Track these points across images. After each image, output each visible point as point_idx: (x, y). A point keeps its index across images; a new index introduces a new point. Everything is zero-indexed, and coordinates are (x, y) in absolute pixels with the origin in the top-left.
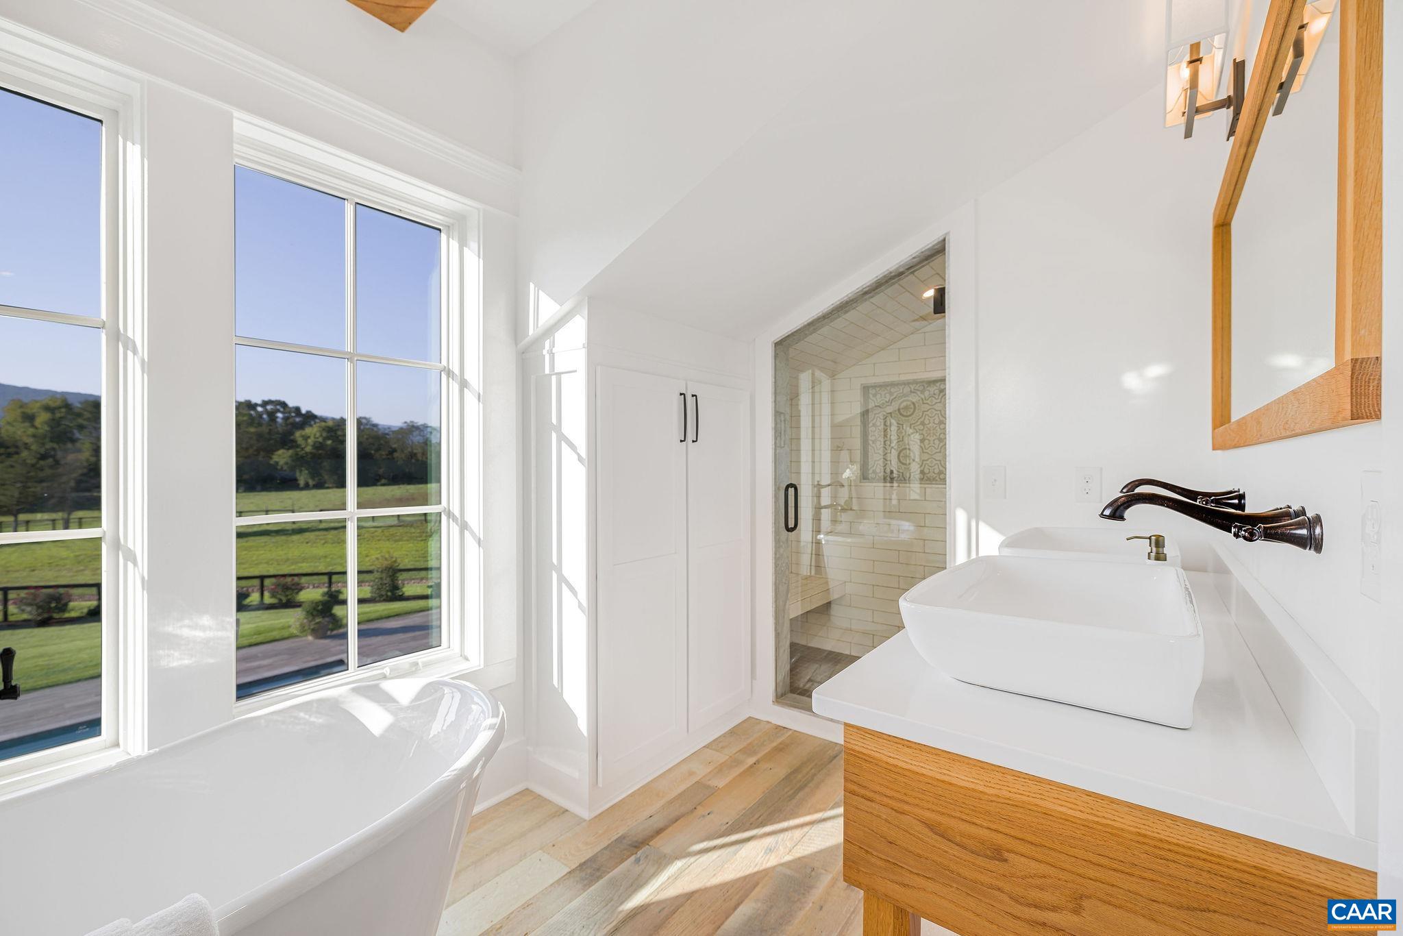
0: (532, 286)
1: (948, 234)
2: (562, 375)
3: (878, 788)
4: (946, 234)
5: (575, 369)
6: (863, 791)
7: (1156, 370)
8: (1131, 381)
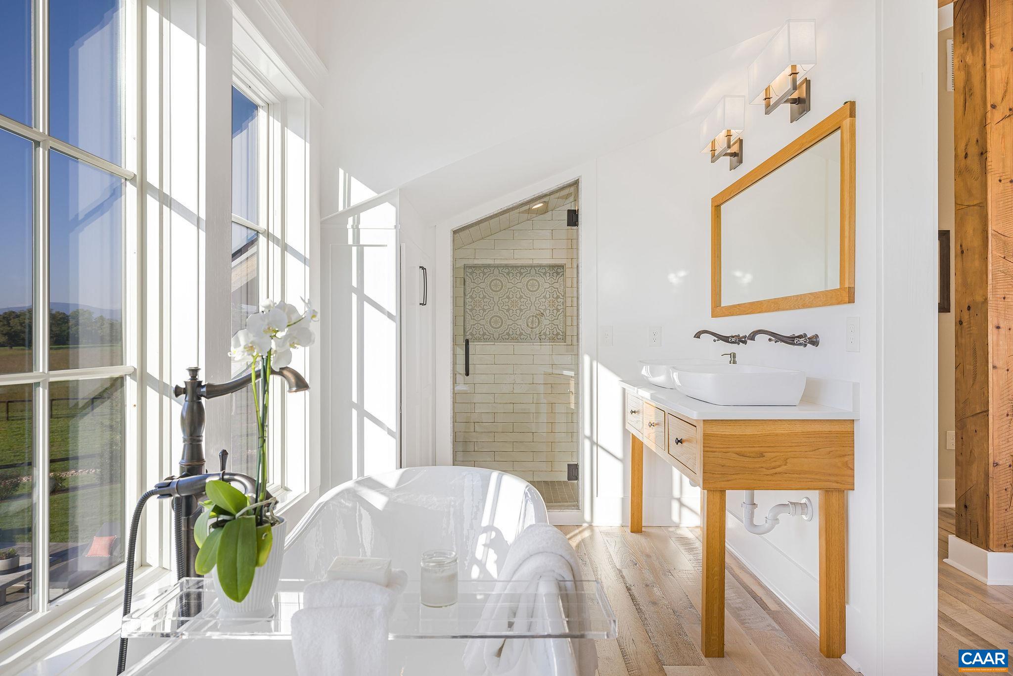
0: (341, 172)
1: (580, 176)
2: (365, 248)
3: (718, 446)
4: (579, 176)
5: (386, 244)
6: (711, 449)
7: (682, 274)
8: (673, 278)
